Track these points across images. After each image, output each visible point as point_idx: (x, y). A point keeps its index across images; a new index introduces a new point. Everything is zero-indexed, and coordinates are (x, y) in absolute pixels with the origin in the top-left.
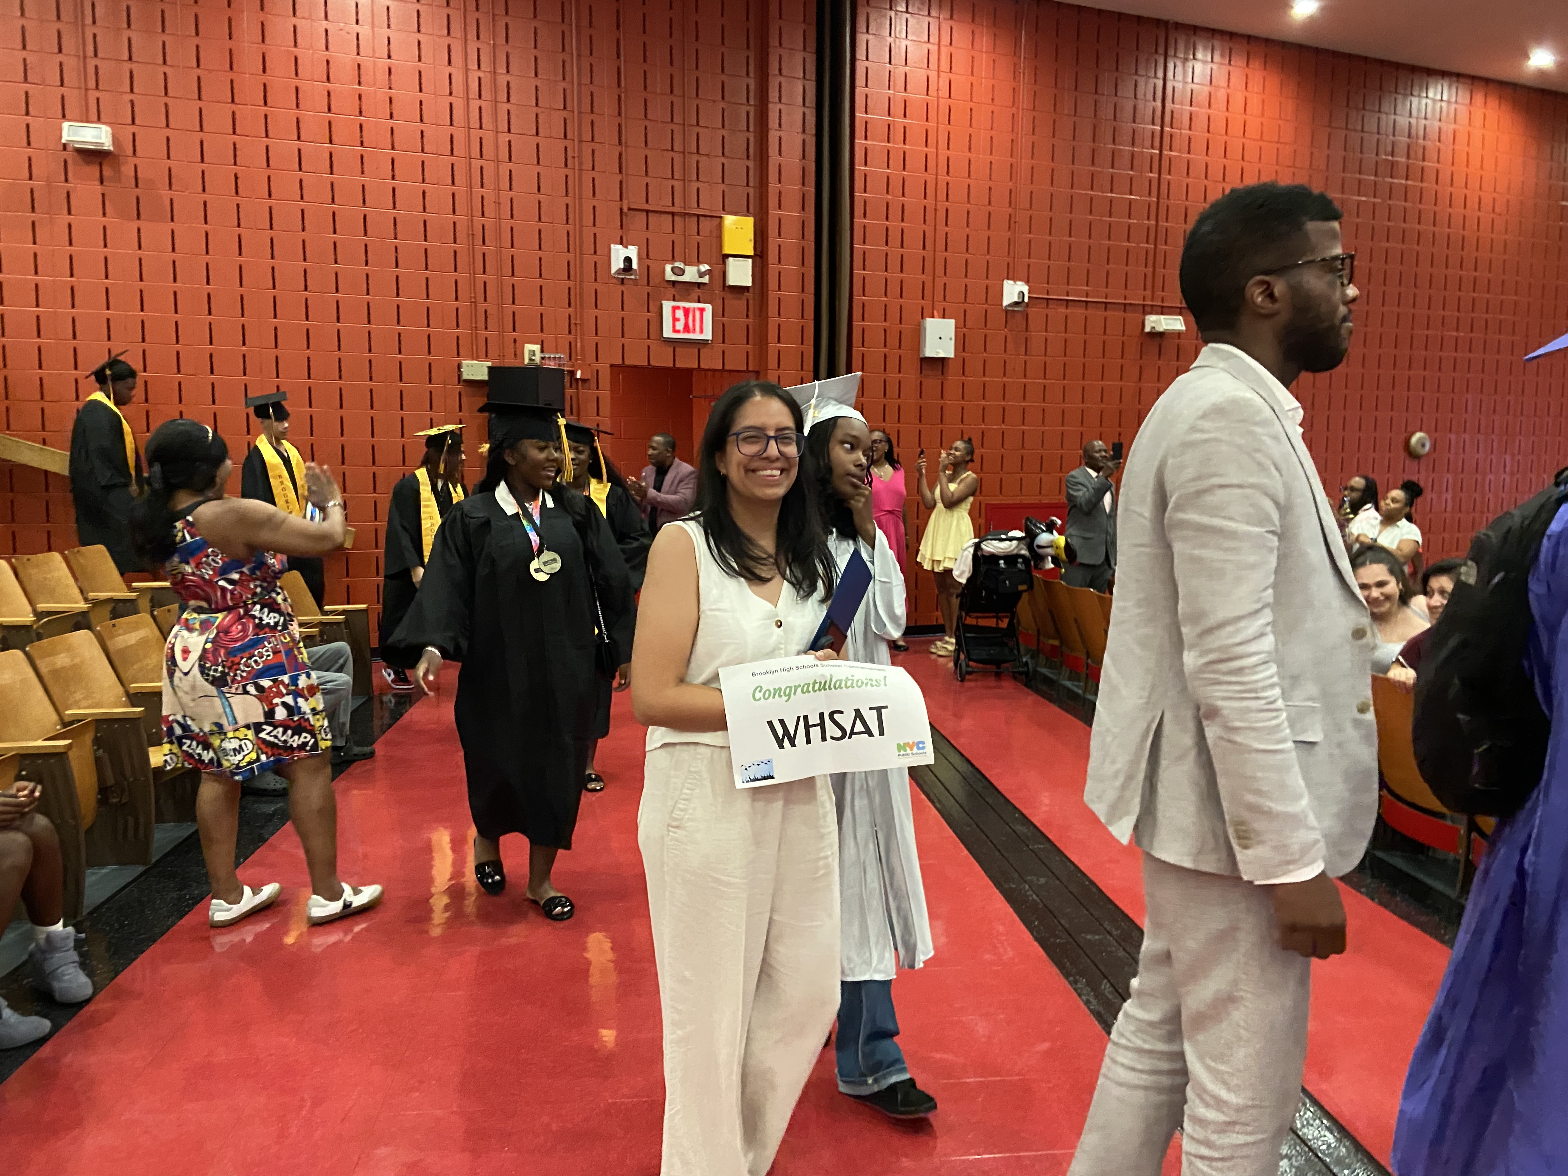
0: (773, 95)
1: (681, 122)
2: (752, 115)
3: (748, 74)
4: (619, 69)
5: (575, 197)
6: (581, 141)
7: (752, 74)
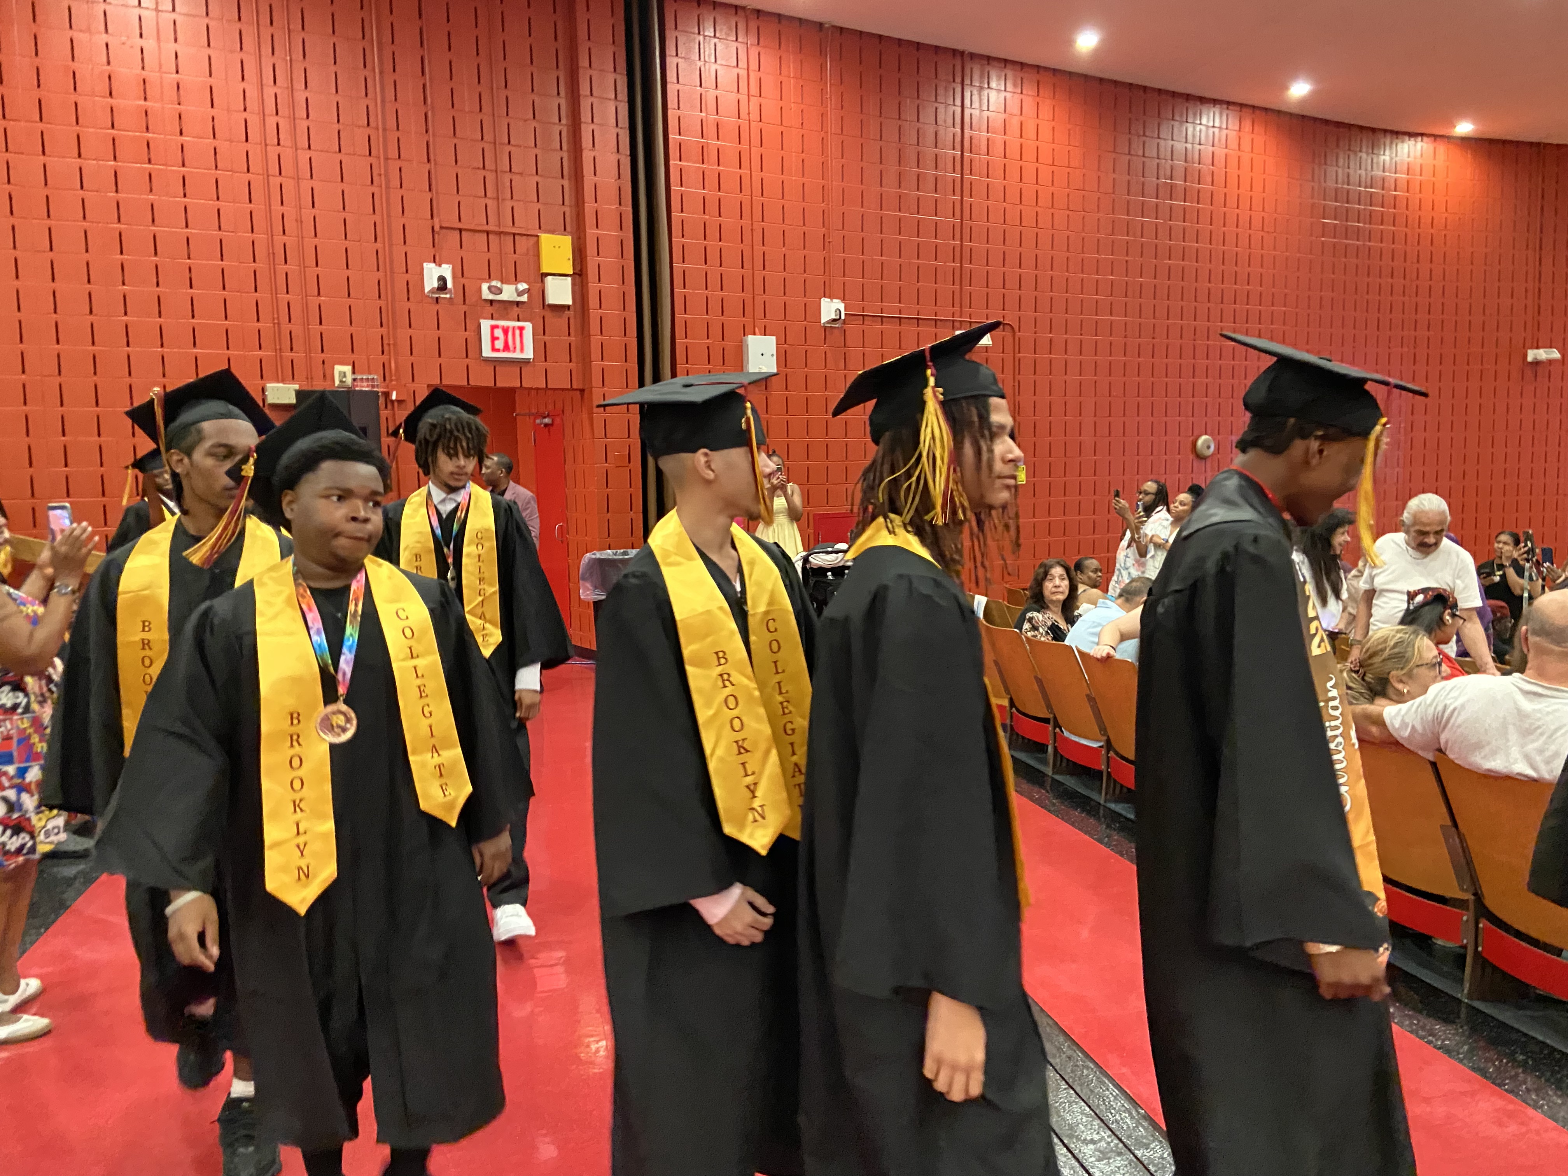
0: (585, 116)
1: (492, 140)
2: (564, 134)
3: (558, 94)
4: (424, 86)
5: (383, 215)
6: (387, 159)
7: (562, 93)
